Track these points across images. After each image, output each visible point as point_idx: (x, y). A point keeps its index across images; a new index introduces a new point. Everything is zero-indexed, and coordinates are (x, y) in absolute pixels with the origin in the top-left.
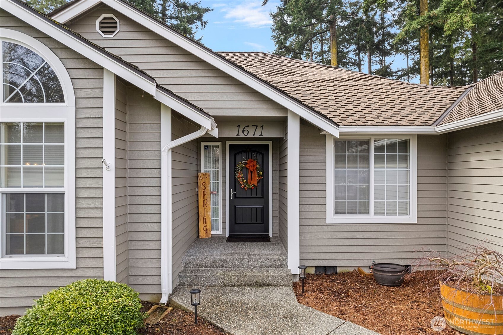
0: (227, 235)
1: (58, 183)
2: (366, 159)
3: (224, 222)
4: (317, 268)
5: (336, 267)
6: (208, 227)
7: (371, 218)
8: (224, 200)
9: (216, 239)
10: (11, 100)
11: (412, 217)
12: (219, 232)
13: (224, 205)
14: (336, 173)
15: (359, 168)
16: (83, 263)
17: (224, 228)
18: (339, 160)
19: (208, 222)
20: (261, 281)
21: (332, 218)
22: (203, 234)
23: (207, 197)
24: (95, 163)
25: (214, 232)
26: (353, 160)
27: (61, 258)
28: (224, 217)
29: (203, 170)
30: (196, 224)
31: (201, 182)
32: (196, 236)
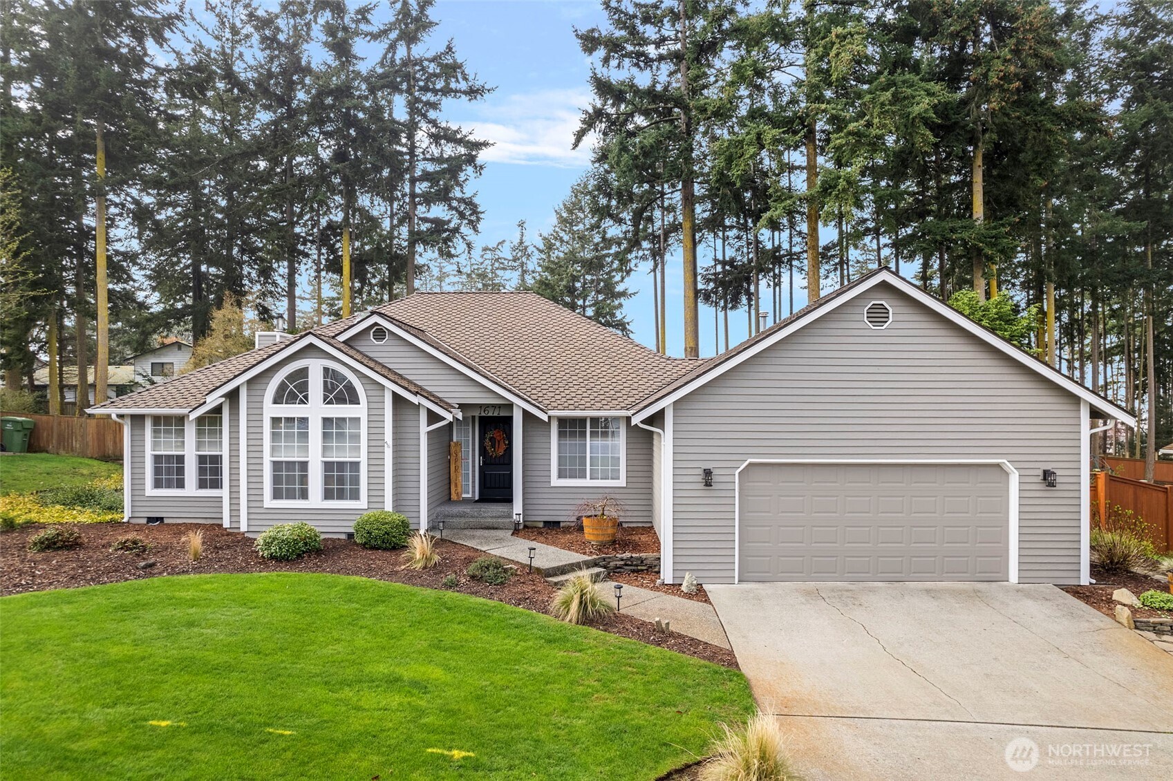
0: (477, 498)
1: (356, 455)
2: (583, 434)
3: (474, 487)
4: (545, 522)
5: (559, 522)
6: (459, 490)
7: (586, 482)
8: (474, 466)
9: (466, 501)
10: (328, 403)
11: (622, 482)
12: (470, 496)
13: (474, 471)
14: (559, 445)
15: (578, 441)
16: (372, 506)
17: (474, 492)
18: (561, 434)
19: (459, 486)
20: (491, 525)
21: (555, 481)
22: (454, 497)
23: (459, 464)
24: (380, 443)
25: (464, 496)
26: (573, 434)
27: (358, 502)
28: (474, 482)
29: (455, 440)
30: (447, 487)
31: (453, 450)
32: (447, 498)
